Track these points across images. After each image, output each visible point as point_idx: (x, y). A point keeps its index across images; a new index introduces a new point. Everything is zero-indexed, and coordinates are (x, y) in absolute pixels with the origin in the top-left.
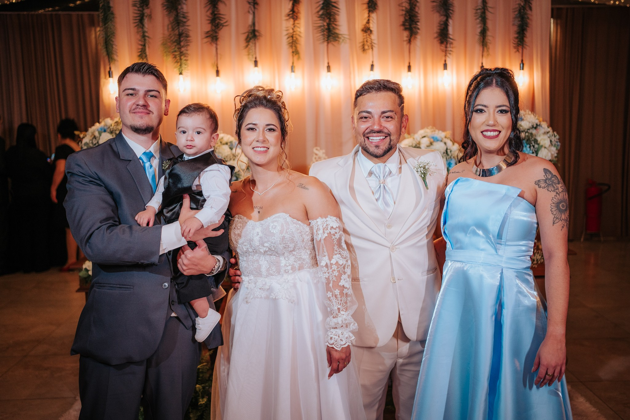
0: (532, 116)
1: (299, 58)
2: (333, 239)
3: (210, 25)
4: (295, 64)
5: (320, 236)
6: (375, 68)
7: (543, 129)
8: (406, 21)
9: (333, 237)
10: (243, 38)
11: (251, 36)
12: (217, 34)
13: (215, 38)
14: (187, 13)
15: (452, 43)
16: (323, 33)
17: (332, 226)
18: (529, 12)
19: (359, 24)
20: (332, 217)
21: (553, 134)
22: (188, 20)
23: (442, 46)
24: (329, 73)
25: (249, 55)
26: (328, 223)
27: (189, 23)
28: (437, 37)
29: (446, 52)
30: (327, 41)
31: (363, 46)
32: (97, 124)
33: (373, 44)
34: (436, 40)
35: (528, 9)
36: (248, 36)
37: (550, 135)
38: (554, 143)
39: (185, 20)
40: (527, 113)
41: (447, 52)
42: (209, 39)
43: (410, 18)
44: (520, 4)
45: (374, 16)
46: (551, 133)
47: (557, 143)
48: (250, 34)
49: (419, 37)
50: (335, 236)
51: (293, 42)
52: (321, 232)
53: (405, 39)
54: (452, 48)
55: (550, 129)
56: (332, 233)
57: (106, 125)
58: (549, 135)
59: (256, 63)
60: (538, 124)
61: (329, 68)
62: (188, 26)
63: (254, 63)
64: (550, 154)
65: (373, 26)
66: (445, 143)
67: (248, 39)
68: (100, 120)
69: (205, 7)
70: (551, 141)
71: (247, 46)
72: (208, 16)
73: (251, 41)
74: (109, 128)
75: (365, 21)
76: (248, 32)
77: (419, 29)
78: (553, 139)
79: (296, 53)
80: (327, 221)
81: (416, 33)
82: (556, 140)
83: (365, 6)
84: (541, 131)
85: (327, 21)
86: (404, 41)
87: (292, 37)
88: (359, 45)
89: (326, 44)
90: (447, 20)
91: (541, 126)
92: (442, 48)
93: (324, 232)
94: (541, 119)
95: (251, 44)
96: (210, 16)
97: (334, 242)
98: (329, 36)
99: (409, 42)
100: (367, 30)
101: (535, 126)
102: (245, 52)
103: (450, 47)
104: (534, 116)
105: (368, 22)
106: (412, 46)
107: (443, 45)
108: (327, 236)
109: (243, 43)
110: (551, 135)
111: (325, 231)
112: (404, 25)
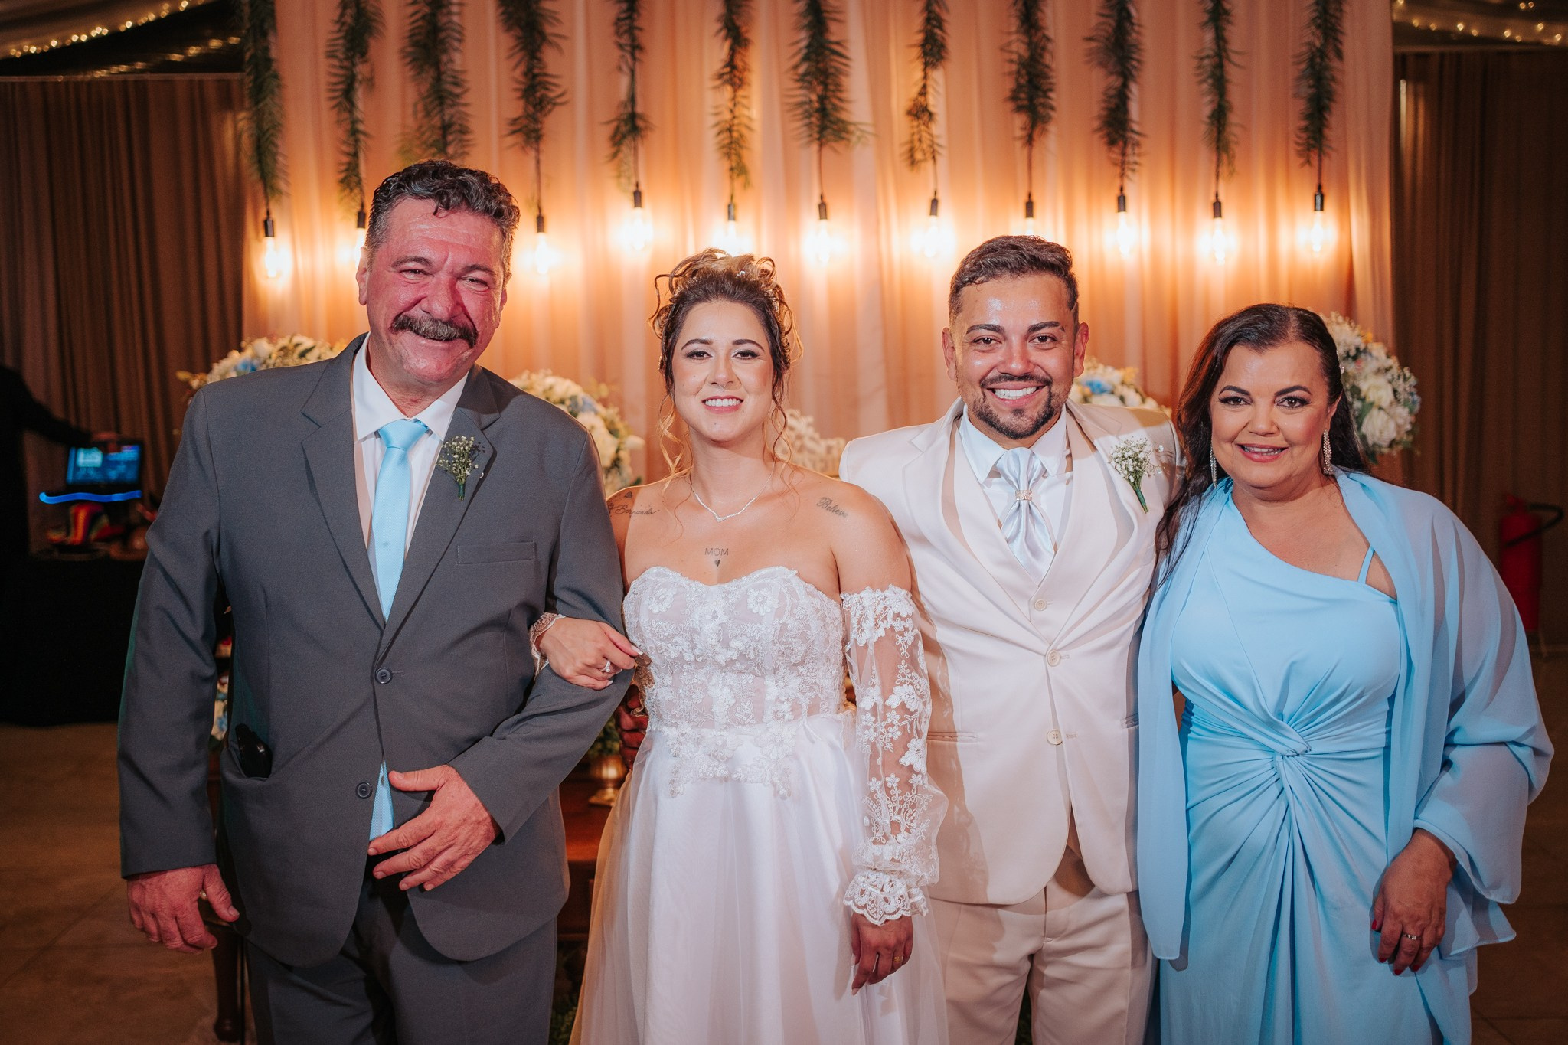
0: (1346, 327)
1: (747, 184)
2: (900, 645)
3: (522, 103)
4: (736, 200)
5: (867, 634)
6: (942, 207)
7: (1375, 361)
8: (1019, 87)
9: (900, 640)
10: (605, 132)
11: (624, 129)
12: (539, 126)
13: (533, 135)
14: (464, 72)
15: (1138, 144)
16: (807, 121)
17: (895, 610)
18: (1335, 63)
19: (901, 98)
20: (898, 590)
21: (1401, 374)
22: (467, 91)
23: (1114, 152)
24: (824, 222)
25: (619, 176)
26: (888, 603)
27: (468, 98)
28: (1100, 129)
29: (1123, 167)
30: (817, 142)
31: (911, 152)
32: (235, 354)
33: (936, 147)
34: (1096, 136)
35: (1332, 55)
36: (618, 128)
37: (1393, 376)
38: (1402, 397)
39: (458, 90)
40: (1334, 319)
41: (1126, 166)
42: (518, 139)
43: (1030, 81)
44: (1310, 44)
45: (937, 75)
46: (1395, 371)
47: (1410, 397)
48: (623, 124)
49: (1052, 128)
50: (903, 636)
51: (732, 144)
52: (869, 624)
53: (1019, 133)
54: (1139, 155)
55: (1393, 362)
56: (897, 629)
57: (256, 356)
58: (1389, 376)
59: (637, 198)
60: (1362, 347)
61: (823, 210)
62: (466, 105)
63: (632, 197)
64: (1392, 426)
65: (935, 102)
66: (1122, 399)
67: (618, 137)
68: (243, 344)
69: (510, 57)
70: (1395, 391)
71: (615, 155)
72: (517, 81)
73: (626, 141)
74: (265, 362)
75: (916, 89)
76: (617, 119)
77: (1052, 108)
78: (1401, 386)
79: (739, 171)
80: (885, 597)
81: (1046, 120)
82: (1408, 389)
83: (916, 52)
84: (1370, 365)
85: (819, 89)
86: (1015, 138)
87: (730, 130)
88: (900, 150)
89: (815, 147)
90: (1125, 85)
91: (1371, 354)
92: (1114, 156)
93: (877, 626)
94: (1370, 336)
95: (625, 149)
96: (522, 79)
97: (902, 651)
98: (822, 129)
99: (1029, 140)
100: (920, 112)
101: (1353, 353)
102: (609, 170)
103: (1134, 154)
104: (1351, 327)
105: (923, 92)
106: (1036, 151)
107: (1116, 150)
108: (883, 635)
109: (605, 148)
110: (1396, 377)
111: (880, 623)
112: (1014, 98)
